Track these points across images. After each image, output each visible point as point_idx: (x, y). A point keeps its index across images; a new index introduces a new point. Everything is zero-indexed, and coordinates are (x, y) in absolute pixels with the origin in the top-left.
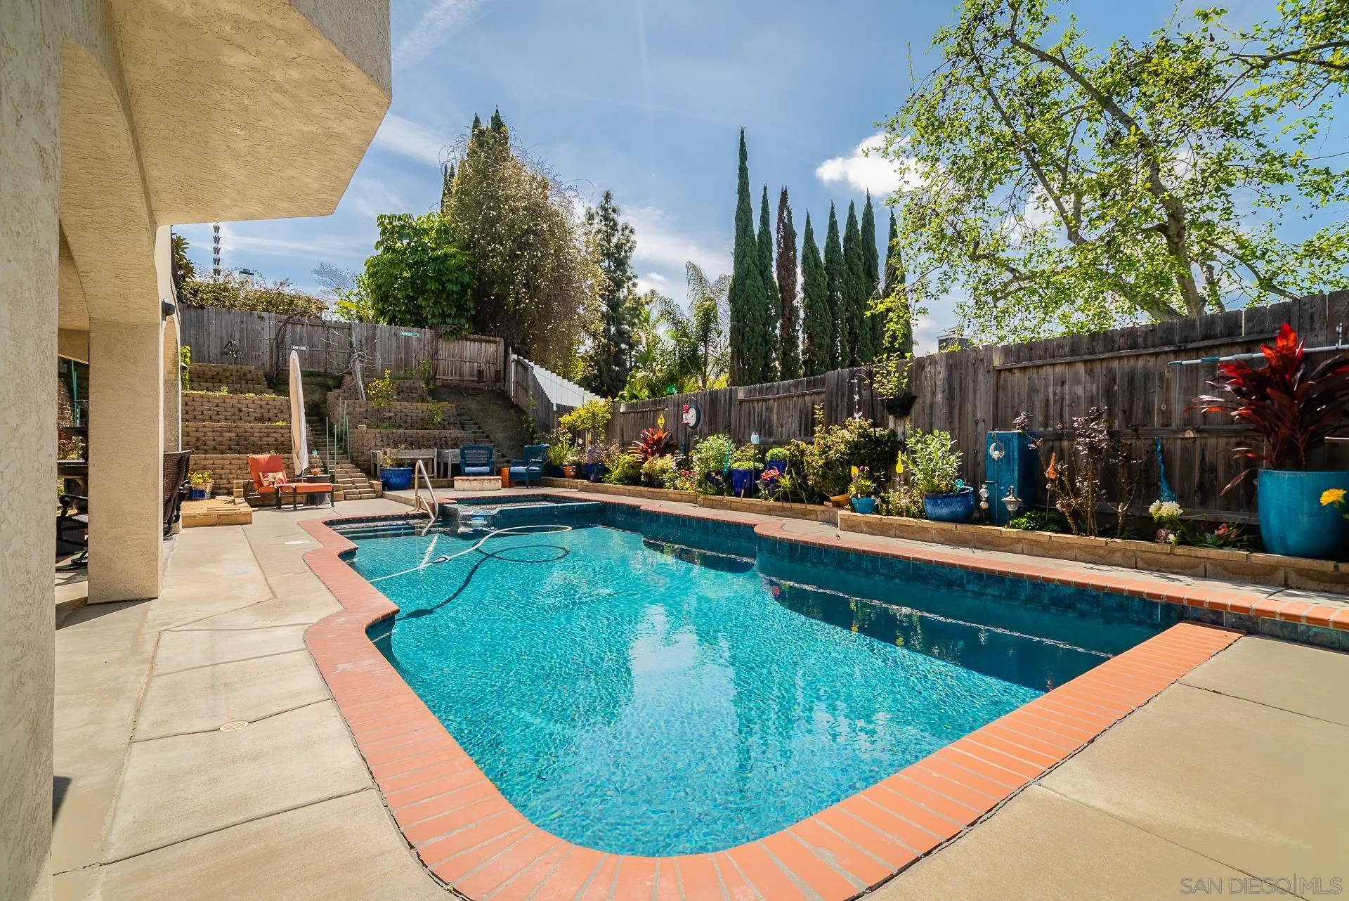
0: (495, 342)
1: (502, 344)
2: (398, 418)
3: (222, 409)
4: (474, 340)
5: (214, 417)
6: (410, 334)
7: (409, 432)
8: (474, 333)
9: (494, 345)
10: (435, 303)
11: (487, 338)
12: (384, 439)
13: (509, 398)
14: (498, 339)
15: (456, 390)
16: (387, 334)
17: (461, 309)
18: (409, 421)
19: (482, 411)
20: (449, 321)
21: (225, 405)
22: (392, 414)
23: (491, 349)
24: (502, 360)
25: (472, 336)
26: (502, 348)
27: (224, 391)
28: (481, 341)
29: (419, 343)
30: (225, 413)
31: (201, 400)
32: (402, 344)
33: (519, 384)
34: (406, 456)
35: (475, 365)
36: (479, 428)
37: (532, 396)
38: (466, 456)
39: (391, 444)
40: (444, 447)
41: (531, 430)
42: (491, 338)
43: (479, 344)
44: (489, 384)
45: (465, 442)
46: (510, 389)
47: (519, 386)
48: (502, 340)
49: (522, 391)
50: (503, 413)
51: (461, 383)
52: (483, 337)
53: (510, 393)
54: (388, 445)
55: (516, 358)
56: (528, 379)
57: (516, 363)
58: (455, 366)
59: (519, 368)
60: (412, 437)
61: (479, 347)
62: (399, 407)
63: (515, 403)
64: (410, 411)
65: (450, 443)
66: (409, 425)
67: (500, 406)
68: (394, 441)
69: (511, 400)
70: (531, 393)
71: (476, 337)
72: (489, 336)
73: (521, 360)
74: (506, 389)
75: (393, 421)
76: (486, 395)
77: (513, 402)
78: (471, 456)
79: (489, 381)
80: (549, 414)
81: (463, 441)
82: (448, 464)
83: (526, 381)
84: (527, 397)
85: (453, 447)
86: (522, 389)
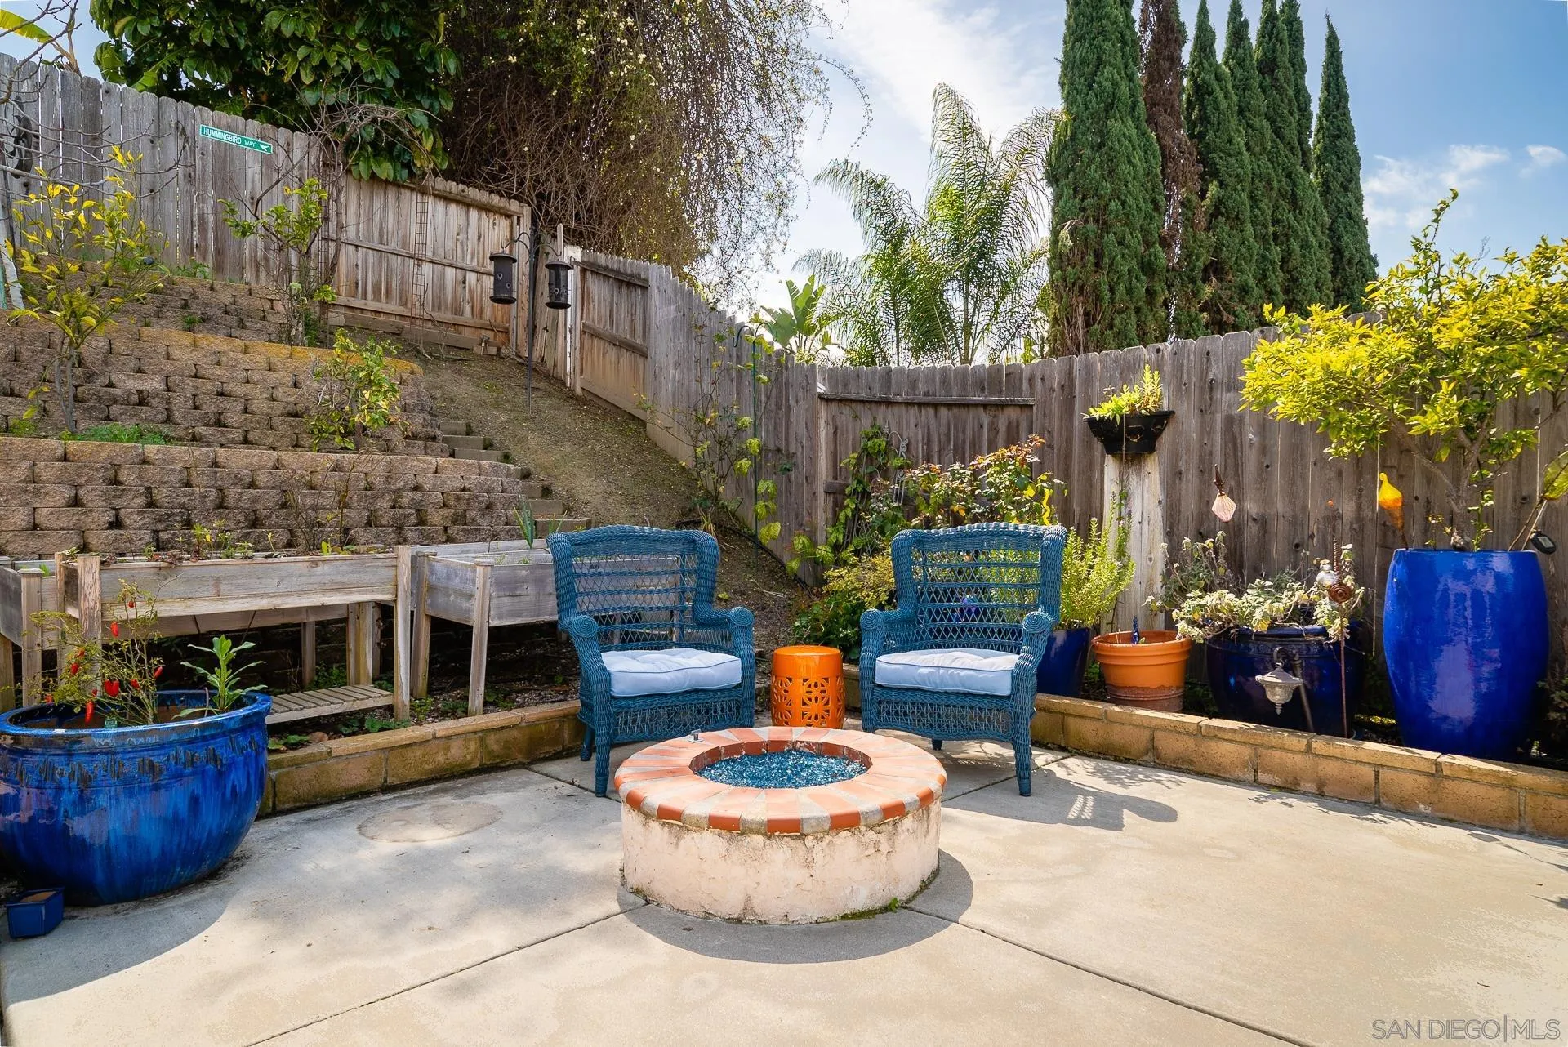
0: (507, 215)
1: (526, 222)
4: (447, 198)
6: (234, 139)
7: (238, 459)
8: (449, 175)
9: (503, 223)
11: (484, 197)
13: (554, 379)
14: (514, 206)
16: (148, 124)
18: (234, 416)
19: (497, 405)
22: (154, 384)
25: (440, 184)
26: (524, 232)
28: (467, 204)
32: (205, 165)
33: (595, 335)
34: (218, 595)
35: (450, 272)
36: (507, 458)
37: (671, 362)
38: (580, 585)
39: (131, 518)
40: (411, 534)
41: (745, 463)
42: (496, 200)
43: (461, 210)
44: (489, 334)
45: (499, 510)
46: (560, 349)
47: (596, 341)
48: (527, 210)
49: (612, 353)
50: (564, 414)
51: (407, 324)
52: (473, 193)
53: (555, 365)
54: (117, 524)
55: (579, 259)
56: (639, 311)
57: (584, 271)
58: (389, 270)
59: (592, 287)
60: (252, 485)
61: (462, 221)
62: (185, 357)
63: (579, 391)
64: (241, 375)
65: (436, 517)
66: (238, 435)
67: (548, 395)
68: (152, 504)
69: (564, 384)
70: (664, 347)
71: (454, 187)
72: (491, 192)
73: (602, 259)
74: (536, 356)
75: (155, 410)
76: (488, 365)
77: (572, 390)
78: (605, 584)
79: (490, 328)
80: (789, 408)
81: (489, 506)
82: (471, 627)
83: (628, 319)
84: (635, 370)
85: (453, 530)
86: (609, 348)
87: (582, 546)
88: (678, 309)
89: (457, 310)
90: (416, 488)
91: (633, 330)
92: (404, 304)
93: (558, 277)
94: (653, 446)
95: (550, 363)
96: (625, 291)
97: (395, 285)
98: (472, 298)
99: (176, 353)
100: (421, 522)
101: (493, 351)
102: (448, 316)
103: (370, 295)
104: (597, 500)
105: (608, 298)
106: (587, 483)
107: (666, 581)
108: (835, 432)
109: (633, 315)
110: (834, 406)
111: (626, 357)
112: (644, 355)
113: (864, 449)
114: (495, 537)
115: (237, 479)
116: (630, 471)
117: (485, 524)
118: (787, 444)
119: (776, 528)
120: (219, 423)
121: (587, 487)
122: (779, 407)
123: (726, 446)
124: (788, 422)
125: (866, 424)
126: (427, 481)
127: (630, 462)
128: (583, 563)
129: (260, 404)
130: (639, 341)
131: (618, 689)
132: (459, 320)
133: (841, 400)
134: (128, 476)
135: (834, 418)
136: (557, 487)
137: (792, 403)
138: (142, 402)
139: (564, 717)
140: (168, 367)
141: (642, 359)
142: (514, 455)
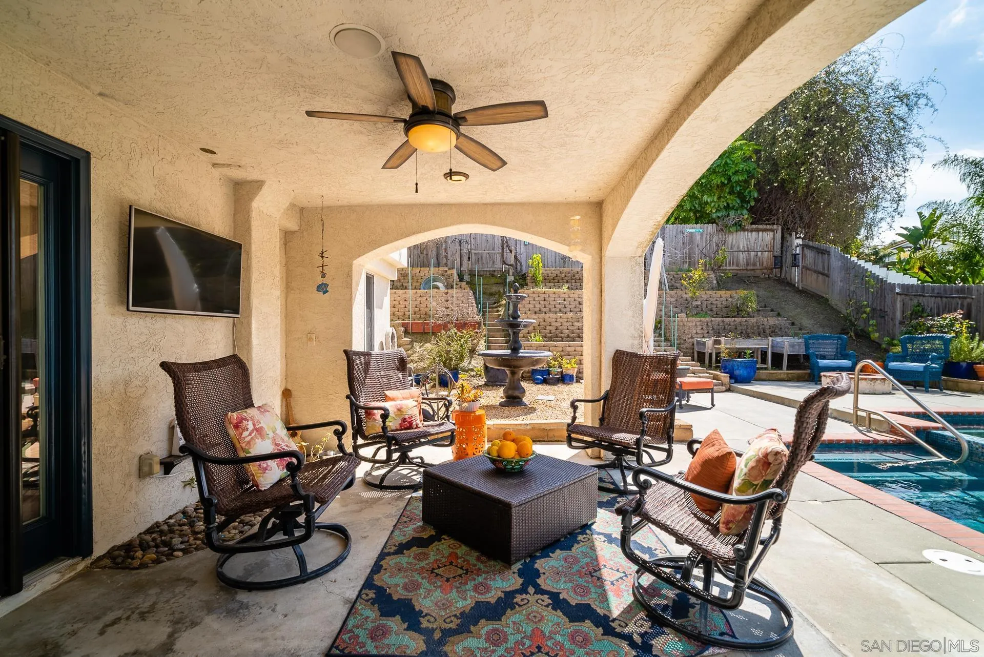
0: (773, 231)
1: (779, 232)
2: (704, 306)
3: (568, 303)
4: (752, 231)
5: (562, 310)
6: (693, 231)
8: (753, 223)
9: (771, 234)
10: (719, 198)
11: (765, 227)
12: (704, 327)
13: (791, 285)
14: (775, 227)
15: (740, 279)
16: (674, 233)
17: (743, 200)
18: (714, 309)
19: (773, 297)
20: (732, 213)
21: (569, 299)
23: (767, 237)
24: (779, 246)
25: (750, 227)
26: (779, 235)
27: (565, 289)
28: (758, 230)
29: (702, 238)
30: (570, 306)
31: (554, 296)
32: (687, 240)
33: (807, 269)
34: (739, 345)
35: (752, 254)
36: (779, 315)
37: (839, 280)
38: (811, 346)
39: (710, 332)
40: (762, 335)
41: (865, 315)
42: (768, 227)
43: (756, 233)
44: (765, 271)
45: (783, 330)
46: (793, 275)
47: (808, 271)
48: (780, 228)
49: (814, 276)
50: (797, 299)
51: (739, 272)
52: (761, 227)
53: (791, 279)
54: (708, 333)
55: (801, 243)
56: (826, 262)
57: (803, 248)
58: (733, 256)
59: (806, 253)
60: (730, 325)
61: (757, 236)
62: (704, 296)
63: (800, 288)
64: (715, 299)
65: (768, 331)
66: (715, 313)
67: (790, 291)
68: (713, 329)
69: (794, 286)
70: (837, 276)
71: (754, 226)
72: (767, 224)
73: (811, 243)
74: (783, 276)
75: (699, 309)
76: (766, 282)
77: (798, 288)
78: (816, 346)
79: (766, 268)
80: (885, 297)
81: (781, 328)
82: (783, 354)
83: (821, 264)
84: (824, 282)
85: (771, 335)
86: (813, 274)
87: (810, 338)
88: (842, 263)
89: (754, 265)
90: (763, 325)
91: (824, 268)
92: (737, 266)
93: (795, 258)
94: (832, 308)
95: (789, 279)
96: (820, 255)
97: (735, 260)
98: (759, 260)
99: (703, 296)
100: (764, 332)
101: (767, 276)
102: (752, 267)
103: (728, 265)
104: (810, 326)
105: (813, 257)
106: (806, 321)
107: (834, 346)
108: (904, 305)
109: (823, 263)
110: (903, 296)
111: (821, 276)
112: (828, 276)
113: (913, 310)
114: (782, 336)
115: (727, 324)
116: (822, 317)
117: (779, 333)
118: (884, 307)
119: (877, 335)
120: (711, 310)
121: (807, 322)
122: (881, 296)
123: (859, 309)
124: (885, 302)
125: (915, 302)
126: (765, 323)
127: (822, 314)
128: (811, 342)
129: (719, 306)
130: (826, 272)
131: (820, 365)
132: (755, 268)
133: (905, 295)
134: (709, 324)
135: (903, 300)
136: (796, 322)
137: (886, 295)
138: (697, 307)
139: (806, 373)
140: (701, 299)
141: (827, 278)
142: (781, 313)
